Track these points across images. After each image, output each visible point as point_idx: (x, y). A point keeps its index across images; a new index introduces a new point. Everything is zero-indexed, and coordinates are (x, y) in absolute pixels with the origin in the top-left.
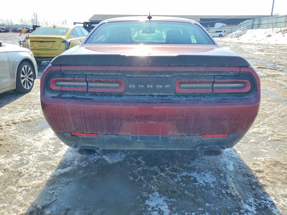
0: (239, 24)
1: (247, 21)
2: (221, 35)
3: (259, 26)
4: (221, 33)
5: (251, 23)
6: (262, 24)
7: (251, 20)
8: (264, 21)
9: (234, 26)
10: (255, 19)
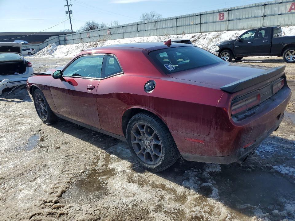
0: (46, 41)
1: (53, 37)
2: (30, 53)
3: (66, 42)
4: (29, 51)
5: (57, 40)
6: (68, 40)
7: (56, 36)
8: (69, 37)
9: (41, 43)
10: (60, 36)
